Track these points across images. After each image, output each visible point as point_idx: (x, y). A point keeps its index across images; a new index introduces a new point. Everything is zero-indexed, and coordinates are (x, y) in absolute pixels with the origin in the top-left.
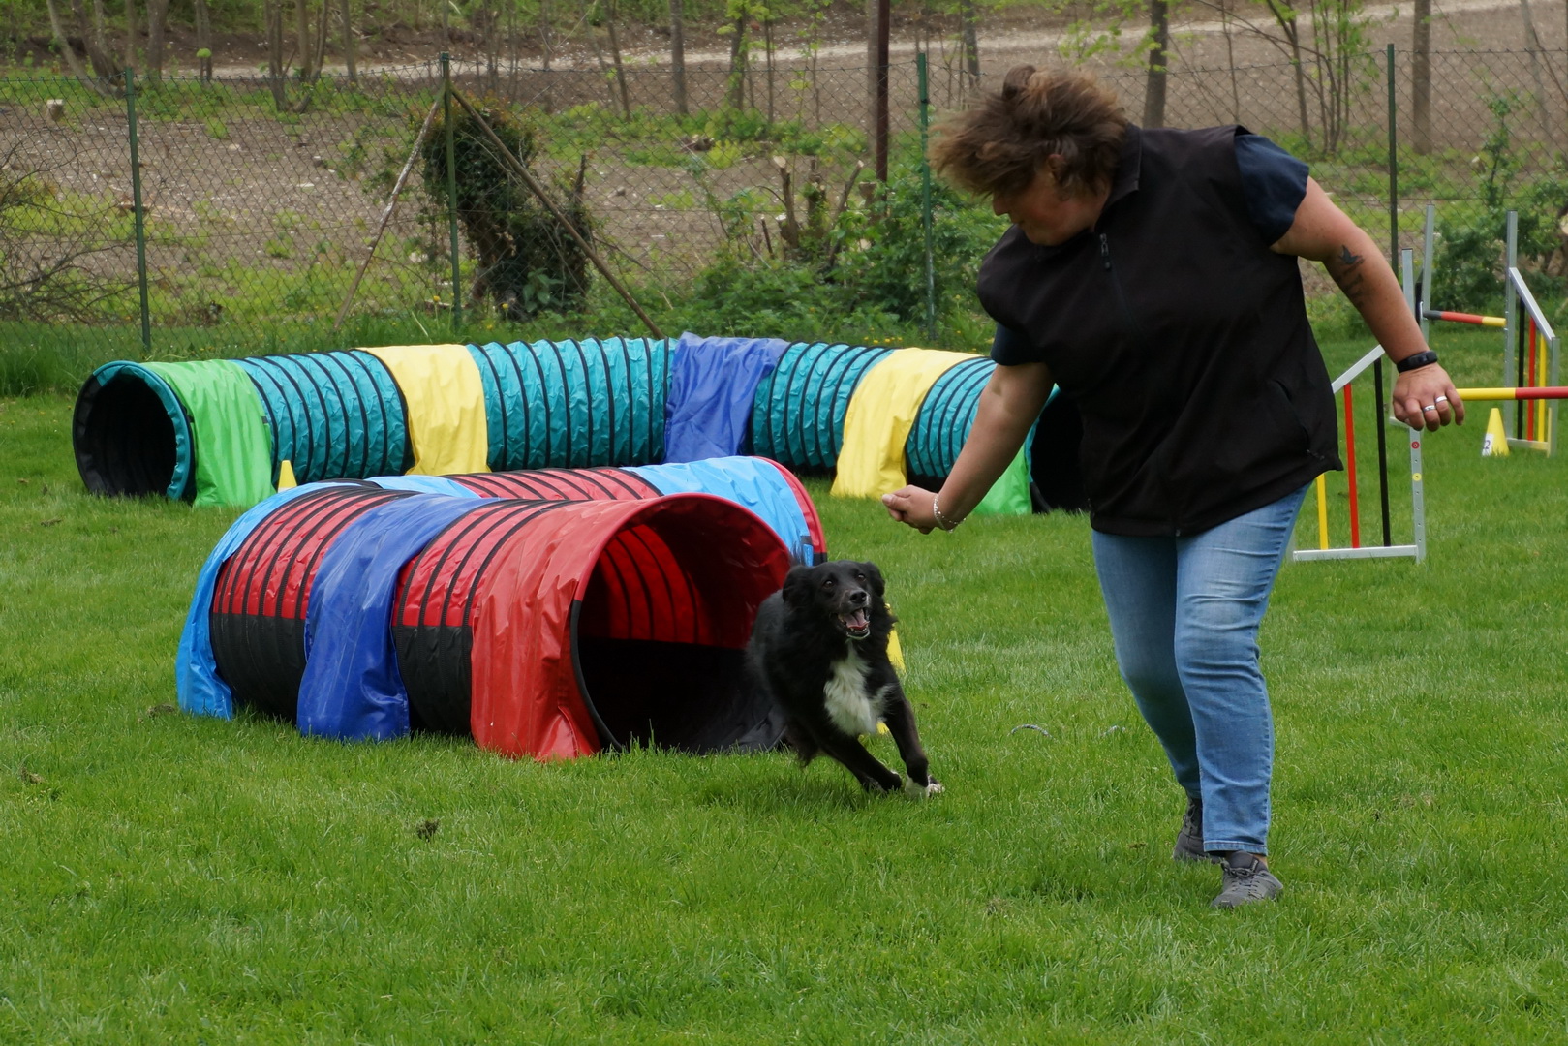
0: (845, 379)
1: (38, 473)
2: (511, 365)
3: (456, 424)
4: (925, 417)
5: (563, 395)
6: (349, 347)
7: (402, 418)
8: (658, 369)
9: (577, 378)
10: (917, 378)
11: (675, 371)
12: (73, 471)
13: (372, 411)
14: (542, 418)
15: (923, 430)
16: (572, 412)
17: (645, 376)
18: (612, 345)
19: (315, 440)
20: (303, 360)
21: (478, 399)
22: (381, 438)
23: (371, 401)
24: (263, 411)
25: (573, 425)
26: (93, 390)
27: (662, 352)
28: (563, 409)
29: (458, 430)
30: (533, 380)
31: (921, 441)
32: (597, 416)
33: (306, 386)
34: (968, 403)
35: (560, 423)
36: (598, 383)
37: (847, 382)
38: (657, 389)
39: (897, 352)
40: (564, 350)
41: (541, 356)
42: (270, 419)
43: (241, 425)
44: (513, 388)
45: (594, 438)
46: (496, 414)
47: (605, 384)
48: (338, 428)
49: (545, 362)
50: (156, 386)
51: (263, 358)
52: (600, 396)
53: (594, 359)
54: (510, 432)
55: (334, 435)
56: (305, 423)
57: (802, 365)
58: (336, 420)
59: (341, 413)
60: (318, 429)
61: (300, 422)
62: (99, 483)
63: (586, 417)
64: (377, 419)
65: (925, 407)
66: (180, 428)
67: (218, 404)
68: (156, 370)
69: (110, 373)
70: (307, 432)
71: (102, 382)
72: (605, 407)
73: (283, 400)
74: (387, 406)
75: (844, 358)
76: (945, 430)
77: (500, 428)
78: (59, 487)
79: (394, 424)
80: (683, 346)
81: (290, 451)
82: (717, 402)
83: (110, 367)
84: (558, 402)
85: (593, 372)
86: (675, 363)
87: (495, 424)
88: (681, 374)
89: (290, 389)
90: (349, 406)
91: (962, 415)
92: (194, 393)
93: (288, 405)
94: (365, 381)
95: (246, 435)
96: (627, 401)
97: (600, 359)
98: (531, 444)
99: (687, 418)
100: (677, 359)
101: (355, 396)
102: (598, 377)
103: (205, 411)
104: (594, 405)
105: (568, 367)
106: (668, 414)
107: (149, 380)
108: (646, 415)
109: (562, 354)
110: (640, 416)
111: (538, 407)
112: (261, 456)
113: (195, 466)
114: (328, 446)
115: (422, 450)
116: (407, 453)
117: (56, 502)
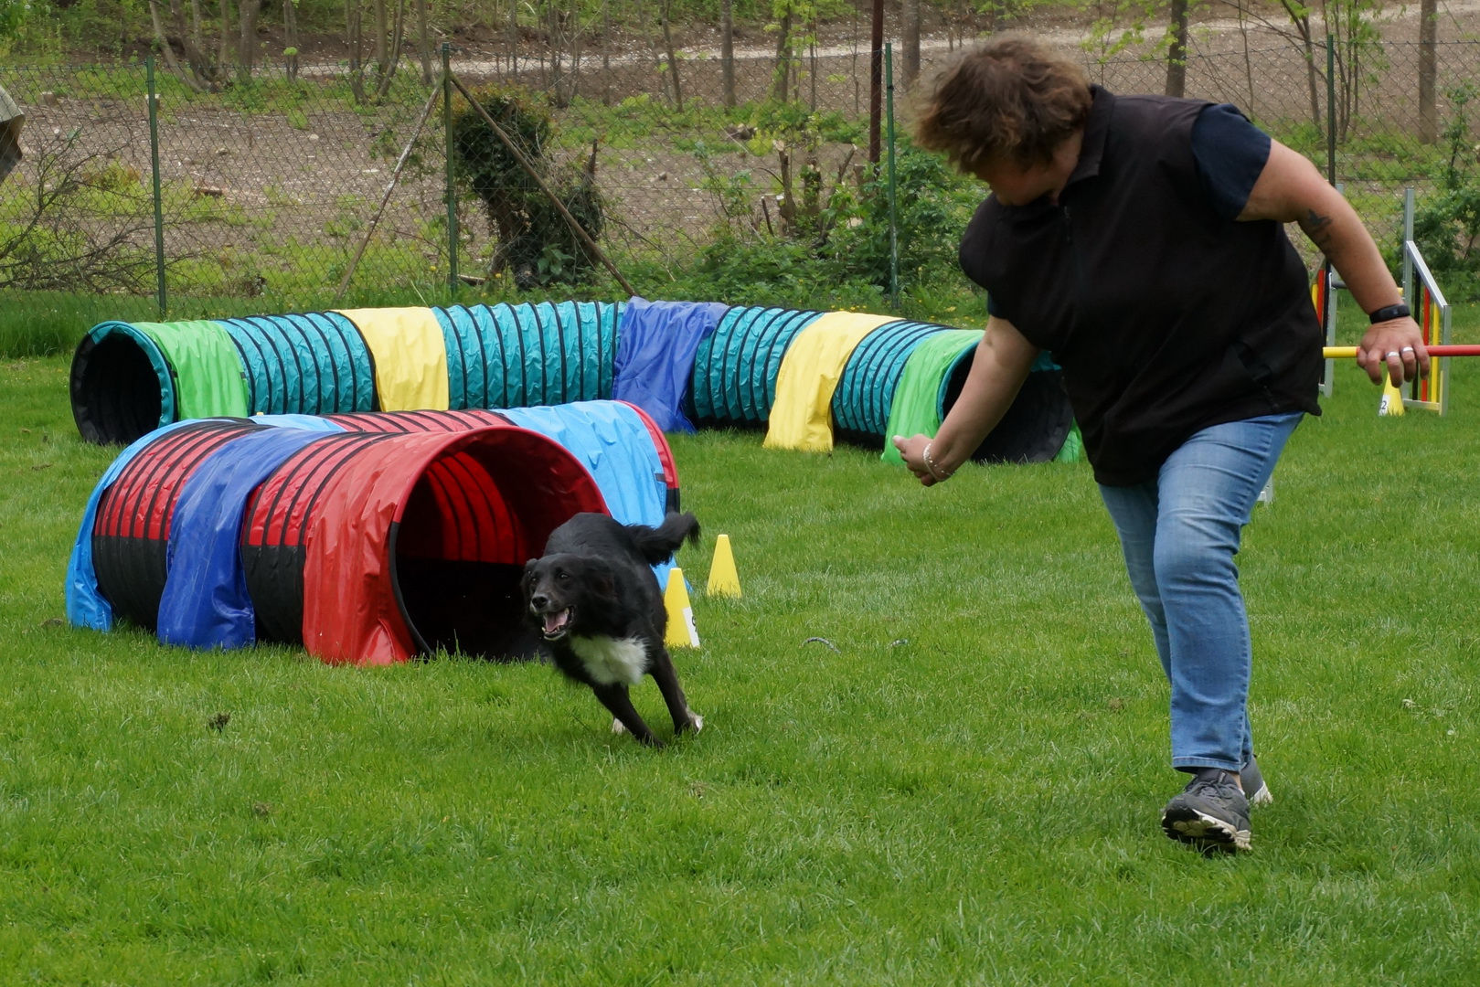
0: (778, 340)
1: (41, 423)
2: (472, 326)
3: (420, 380)
4: (850, 375)
5: (519, 354)
6: (321, 309)
7: (370, 374)
8: (607, 331)
9: (532, 338)
10: (843, 339)
11: (623, 332)
12: (71, 424)
13: (343, 368)
14: (500, 375)
15: (847, 387)
16: (527, 370)
17: (596, 337)
18: (566, 308)
19: (289, 394)
20: (280, 321)
21: (440, 357)
22: (351, 393)
23: (342, 358)
24: (241, 367)
25: (528, 382)
26: (88, 348)
27: (611, 315)
28: (520, 367)
29: (422, 384)
30: (491, 340)
31: (845, 397)
32: (551, 374)
33: (282, 344)
34: (887, 362)
35: (516, 380)
36: (552, 342)
37: (780, 343)
38: (606, 348)
39: (827, 315)
40: (521, 313)
41: (500, 318)
42: (248, 375)
43: (221, 380)
44: (473, 347)
45: (548, 393)
46: (457, 371)
47: (558, 344)
48: (311, 383)
49: (503, 324)
50: (144, 344)
51: (244, 319)
52: (553, 355)
53: (549, 321)
54: (469, 388)
55: (307, 390)
56: (280, 379)
57: (741, 327)
58: (310, 376)
59: (313, 369)
60: (291, 385)
61: (275, 378)
62: (92, 432)
63: (540, 374)
64: (347, 375)
65: (850, 366)
66: (165, 383)
67: (200, 360)
68: (145, 330)
69: (104, 332)
70: (282, 387)
71: (96, 340)
72: (558, 365)
73: (260, 357)
74: (356, 363)
75: (778, 320)
76: (867, 387)
77: (461, 384)
78: (57, 435)
79: (363, 379)
80: (631, 309)
81: (267, 404)
82: (661, 361)
83: (103, 327)
84: (514, 359)
85: (548, 332)
86: (623, 326)
87: (457, 380)
88: (628, 335)
89: (267, 347)
90: (321, 363)
91: (882, 373)
92: (178, 350)
93: (264, 362)
94: (337, 340)
95: (225, 388)
96: (578, 360)
97: (554, 321)
98: (489, 398)
99: (633, 375)
100: (626, 320)
101: (327, 353)
102: (552, 338)
103: (188, 367)
104: (547, 363)
105: (524, 328)
106: (616, 372)
107: (138, 339)
108: (596, 372)
109: (519, 316)
110: (590, 373)
111: (496, 365)
112: (238, 410)
113: (176, 418)
114: (302, 400)
115: (388, 404)
116: (375, 405)
117: (52, 450)
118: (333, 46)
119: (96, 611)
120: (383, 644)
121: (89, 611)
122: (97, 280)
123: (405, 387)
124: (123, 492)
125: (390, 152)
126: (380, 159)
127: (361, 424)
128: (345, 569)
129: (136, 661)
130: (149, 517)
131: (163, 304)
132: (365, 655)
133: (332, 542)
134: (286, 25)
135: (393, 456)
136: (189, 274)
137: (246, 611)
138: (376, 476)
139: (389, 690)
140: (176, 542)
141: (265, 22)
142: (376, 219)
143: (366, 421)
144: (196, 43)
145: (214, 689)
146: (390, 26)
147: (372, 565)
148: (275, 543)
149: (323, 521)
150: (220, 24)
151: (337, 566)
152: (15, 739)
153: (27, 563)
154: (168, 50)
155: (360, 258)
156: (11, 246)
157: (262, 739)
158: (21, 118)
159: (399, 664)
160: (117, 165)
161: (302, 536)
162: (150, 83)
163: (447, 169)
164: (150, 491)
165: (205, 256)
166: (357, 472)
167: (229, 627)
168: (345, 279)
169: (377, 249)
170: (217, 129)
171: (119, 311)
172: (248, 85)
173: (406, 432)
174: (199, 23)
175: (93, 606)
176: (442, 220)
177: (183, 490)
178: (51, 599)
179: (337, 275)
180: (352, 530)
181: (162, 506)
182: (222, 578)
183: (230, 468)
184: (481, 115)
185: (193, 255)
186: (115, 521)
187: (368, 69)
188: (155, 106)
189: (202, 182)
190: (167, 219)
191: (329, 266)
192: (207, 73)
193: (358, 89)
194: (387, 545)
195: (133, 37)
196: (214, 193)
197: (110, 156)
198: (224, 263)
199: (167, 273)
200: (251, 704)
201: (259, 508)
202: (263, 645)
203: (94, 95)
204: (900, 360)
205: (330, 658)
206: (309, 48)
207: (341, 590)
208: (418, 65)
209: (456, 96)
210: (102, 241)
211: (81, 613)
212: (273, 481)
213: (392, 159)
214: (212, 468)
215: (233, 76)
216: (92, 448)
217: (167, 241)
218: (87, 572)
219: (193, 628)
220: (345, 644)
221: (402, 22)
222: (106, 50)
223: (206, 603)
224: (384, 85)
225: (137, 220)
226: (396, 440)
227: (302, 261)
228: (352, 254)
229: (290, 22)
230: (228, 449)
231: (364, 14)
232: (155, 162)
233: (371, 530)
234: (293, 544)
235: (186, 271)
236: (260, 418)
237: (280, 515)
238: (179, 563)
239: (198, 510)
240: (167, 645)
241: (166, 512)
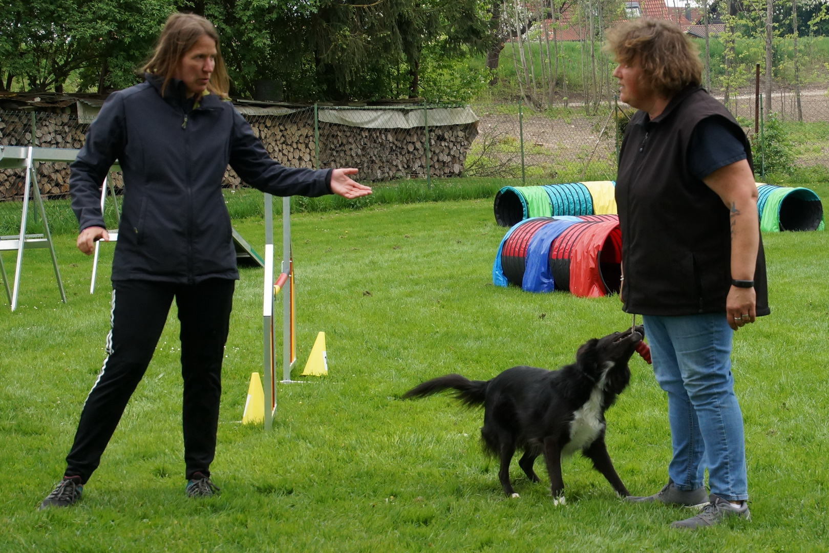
1: (485, 220)
3: (607, 205)
6: (575, 182)
7: (591, 203)
12: (494, 220)
13: (582, 201)
19: (565, 209)
20: (562, 186)
22: (585, 209)
23: (582, 198)
24: (549, 201)
26: (500, 195)
33: (563, 194)
42: (551, 203)
43: (543, 205)
48: (572, 206)
50: (518, 194)
51: (550, 185)
55: (571, 208)
56: (562, 205)
58: (572, 204)
59: (573, 201)
60: (566, 206)
61: (560, 204)
62: (501, 223)
64: (584, 203)
66: (525, 206)
67: (536, 199)
68: (518, 189)
70: (562, 207)
71: (502, 193)
73: (555, 198)
74: (587, 199)
78: (490, 224)
79: (589, 204)
81: (558, 213)
83: (504, 189)
89: (558, 194)
90: (575, 200)
92: (529, 196)
93: (557, 199)
94: (580, 192)
95: (544, 208)
101: (577, 196)
103: (532, 201)
107: (516, 192)
112: (548, 215)
113: (528, 217)
114: (569, 212)
115: (597, 212)
116: (593, 213)
117: (488, 229)
118: (579, 97)
119: (502, 280)
120: (596, 290)
121: (500, 280)
122: (502, 174)
123: (603, 207)
124: (511, 242)
125: (598, 131)
126: (595, 133)
127: (588, 219)
128: (583, 266)
129: (515, 297)
130: (519, 250)
131: (524, 181)
132: (590, 294)
133: (579, 258)
134: (564, 90)
135: (599, 229)
136: (532, 171)
137: (551, 280)
138: (593, 235)
139: (598, 306)
140: (528, 258)
141: (557, 89)
142: (593, 152)
143: (590, 218)
144: (535, 96)
145: (541, 305)
146: (598, 90)
147: (592, 265)
148: (560, 259)
149: (576, 251)
150: (542, 90)
151: (581, 265)
152: (477, 322)
153: (480, 265)
154: (526, 99)
155: (588, 165)
156: (475, 163)
157: (557, 322)
158: (478, 121)
159: (601, 297)
160: (510, 136)
161: (569, 256)
162: (520, 109)
163: (617, 136)
164: (520, 241)
165: (537, 165)
166: (587, 234)
167: (545, 285)
168: (583, 172)
169: (594, 163)
170: (542, 124)
171: (509, 183)
172: (551, 110)
173: (603, 221)
174: (536, 90)
175: (502, 279)
176: (615, 153)
177: (530, 241)
178: (488, 277)
179: (580, 171)
180: (585, 253)
181: (524, 246)
182: (543, 270)
183: (546, 233)
184: (628, 118)
185: (533, 165)
186: (508, 251)
187: (591, 104)
188: (521, 117)
189: (537, 141)
190: (525, 153)
191: (578, 168)
192: (538, 106)
193: (587, 110)
194: (597, 258)
195: (514, 94)
196: (540, 145)
197: (507, 133)
198: (544, 168)
199: (525, 171)
200: (553, 311)
201: (555, 246)
202: (557, 291)
203: (502, 113)
204: (765, 198)
205: (579, 295)
206: (572, 97)
207: (582, 273)
208: (607, 103)
209: (619, 112)
210: (504, 161)
211: (498, 281)
212: (560, 237)
213: (598, 133)
214: (540, 234)
215: (547, 107)
216: (501, 228)
217: (525, 161)
218: (500, 268)
219: (534, 286)
220: (584, 291)
221: (602, 89)
222: (506, 99)
223: (538, 277)
224: (596, 109)
225: (515, 154)
226: (600, 224)
227: (569, 167)
228: (585, 164)
229: (565, 89)
230: (546, 227)
231: (589, 86)
232: (521, 134)
233: (592, 253)
234: (566, 258)
235: (532, 170)
236: (555, 217)
237: (562, 249)
238: (529, 264)
239: (536, 247)
240: (525, 291)
241: (525, 248)
